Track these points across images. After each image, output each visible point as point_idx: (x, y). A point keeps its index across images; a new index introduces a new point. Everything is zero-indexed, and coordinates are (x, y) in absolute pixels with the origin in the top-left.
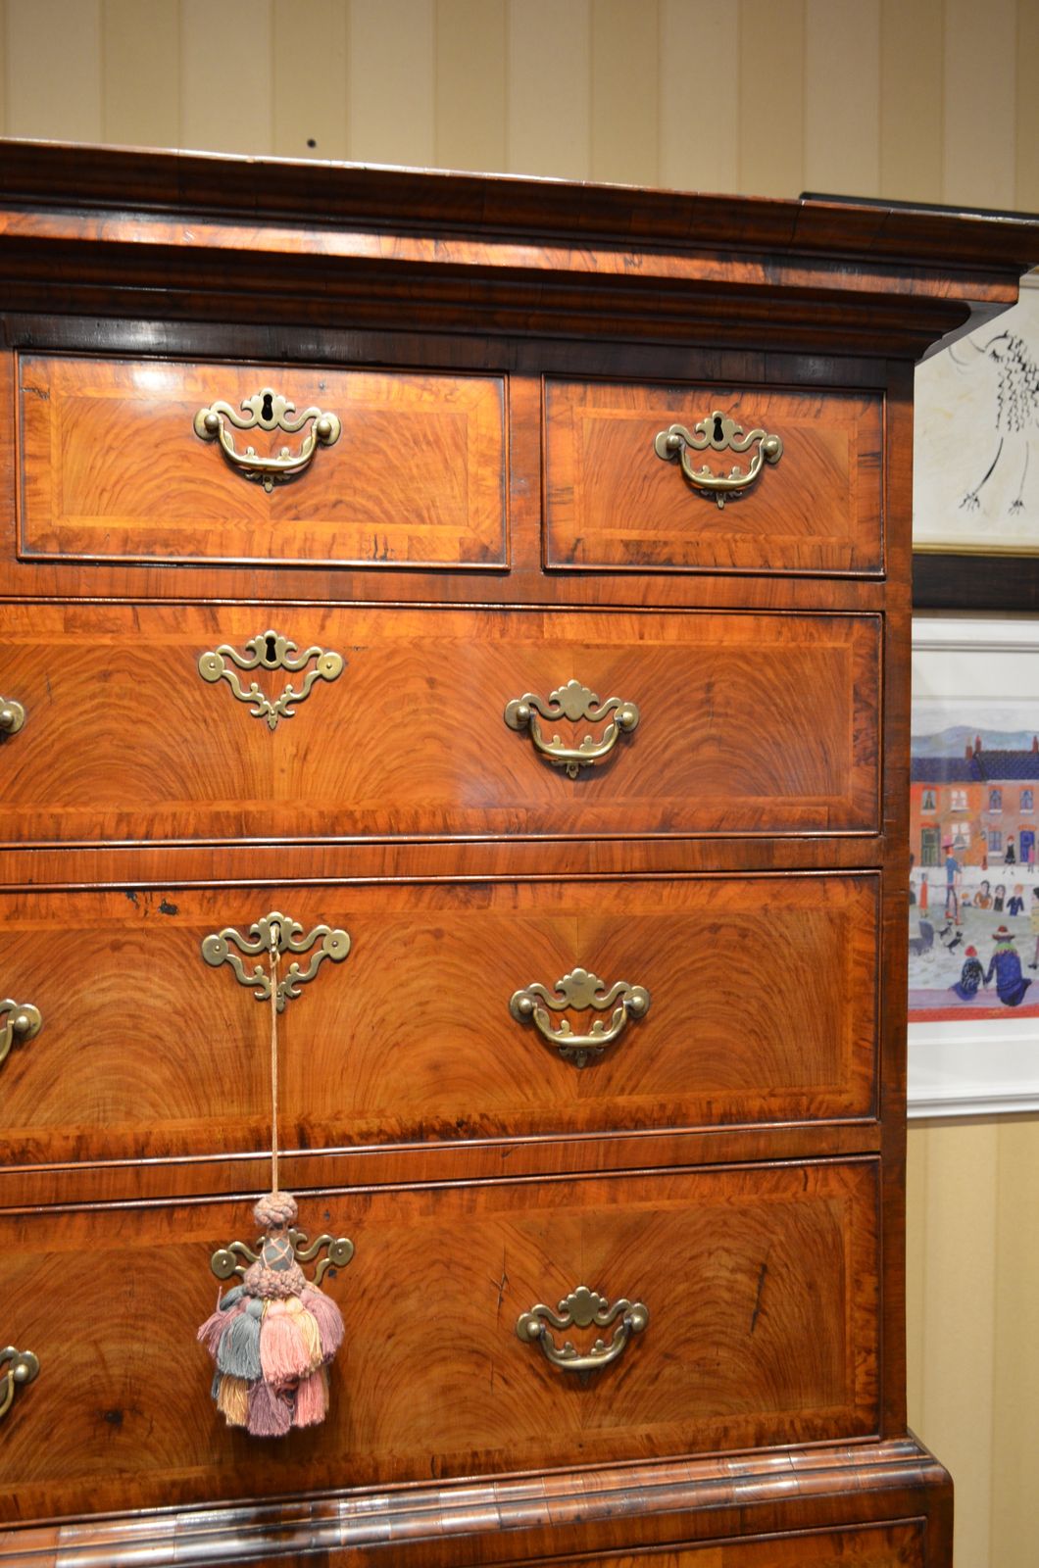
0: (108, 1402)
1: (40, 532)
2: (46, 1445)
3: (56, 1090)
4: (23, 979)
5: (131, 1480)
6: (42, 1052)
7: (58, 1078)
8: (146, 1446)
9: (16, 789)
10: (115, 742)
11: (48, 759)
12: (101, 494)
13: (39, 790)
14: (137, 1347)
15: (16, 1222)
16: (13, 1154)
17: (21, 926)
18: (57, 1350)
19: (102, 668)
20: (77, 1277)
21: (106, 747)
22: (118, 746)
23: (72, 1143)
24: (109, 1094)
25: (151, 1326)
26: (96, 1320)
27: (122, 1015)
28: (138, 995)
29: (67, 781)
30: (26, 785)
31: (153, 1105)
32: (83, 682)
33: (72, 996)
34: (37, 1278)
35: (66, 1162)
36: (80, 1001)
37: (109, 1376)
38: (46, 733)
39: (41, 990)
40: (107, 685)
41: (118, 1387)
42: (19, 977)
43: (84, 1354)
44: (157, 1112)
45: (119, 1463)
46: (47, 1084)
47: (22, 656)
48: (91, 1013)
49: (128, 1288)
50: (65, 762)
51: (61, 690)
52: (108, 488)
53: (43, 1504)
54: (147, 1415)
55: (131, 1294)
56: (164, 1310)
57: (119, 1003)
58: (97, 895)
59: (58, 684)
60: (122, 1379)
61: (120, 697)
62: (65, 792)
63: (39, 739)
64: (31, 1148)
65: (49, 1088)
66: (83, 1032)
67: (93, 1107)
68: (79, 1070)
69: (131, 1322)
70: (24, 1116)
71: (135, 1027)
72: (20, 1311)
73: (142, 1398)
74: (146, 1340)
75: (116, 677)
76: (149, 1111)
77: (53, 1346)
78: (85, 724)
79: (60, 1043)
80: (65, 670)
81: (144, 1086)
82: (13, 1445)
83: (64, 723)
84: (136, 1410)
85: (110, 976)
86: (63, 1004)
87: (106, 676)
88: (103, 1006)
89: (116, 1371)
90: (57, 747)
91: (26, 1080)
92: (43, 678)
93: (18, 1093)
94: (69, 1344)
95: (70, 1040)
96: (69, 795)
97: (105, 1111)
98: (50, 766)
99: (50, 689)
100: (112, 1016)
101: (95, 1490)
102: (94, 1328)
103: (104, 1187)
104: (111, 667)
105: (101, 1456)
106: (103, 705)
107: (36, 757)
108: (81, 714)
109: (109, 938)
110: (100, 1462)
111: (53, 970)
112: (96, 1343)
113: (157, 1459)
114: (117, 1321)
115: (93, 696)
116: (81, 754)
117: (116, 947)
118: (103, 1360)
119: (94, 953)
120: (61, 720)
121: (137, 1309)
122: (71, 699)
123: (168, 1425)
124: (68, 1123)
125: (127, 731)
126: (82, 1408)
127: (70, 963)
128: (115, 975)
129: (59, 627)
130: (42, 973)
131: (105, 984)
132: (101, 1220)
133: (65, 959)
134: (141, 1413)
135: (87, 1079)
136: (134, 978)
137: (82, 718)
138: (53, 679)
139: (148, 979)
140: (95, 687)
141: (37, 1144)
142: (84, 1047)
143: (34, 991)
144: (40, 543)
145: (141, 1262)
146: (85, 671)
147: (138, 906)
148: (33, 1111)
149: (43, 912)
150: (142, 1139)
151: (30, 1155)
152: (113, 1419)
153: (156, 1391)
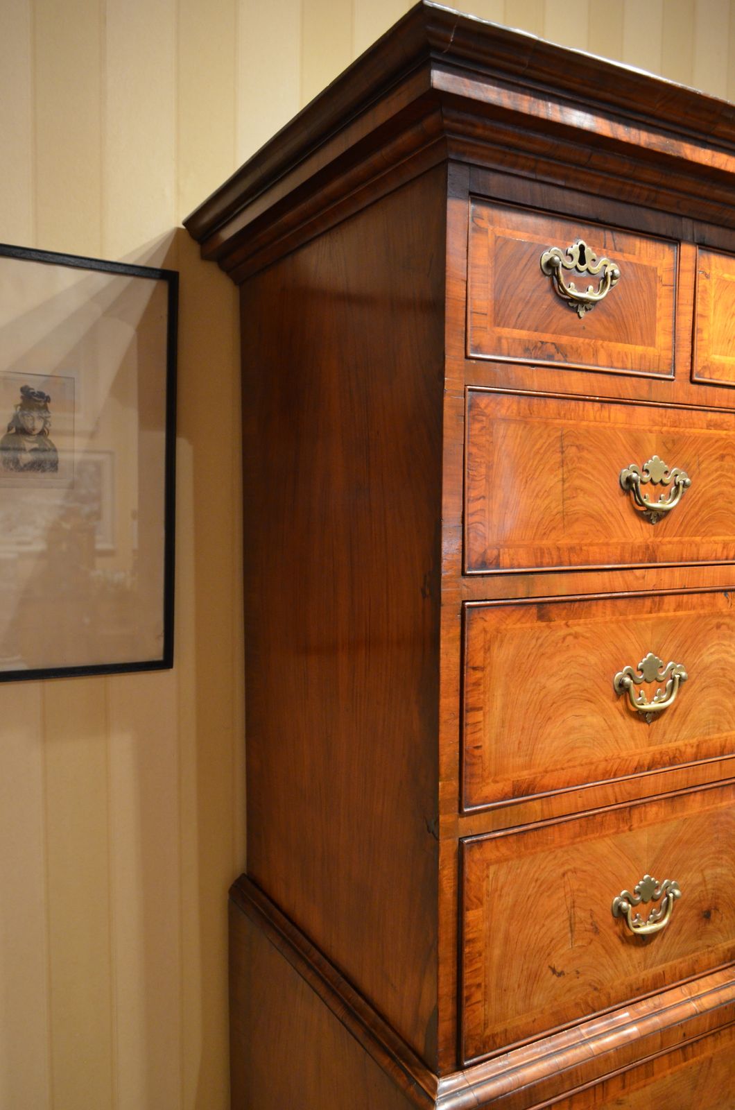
0: (705, 906)
1: (702, 365)
2: (679, 936)
3: (689, 718)
4: (679, 649)
5: (712, 951)
6: (685, 694)
7: (690, 711)
8: (719, 930)
9: (682, 528)
10: (725, 499)
11: (696, 509)
12: (729, 343)
13: (692, 529)
14: (719, 870)
15: (672, 801)
16: (670, 760)
17: (680, 613)
18: (686, 878)
19: (721, 452)
20: (696, 832)
21: (720, 503)
22: (725, 501)
23: (694, 750)
24: (711, 717)
25: (725, 857)
26: (702, 857)
27: (718, 669)
28: (725, 656)
29: (704, 523)
30: (686, 526)
31: (729, 723)
32: (713, 461)
33: (699, 658)
34: (680, 834)
35: (692, 761)
36: (702, 660)
37: (706, 890)
38: (696, 493)
39: (686, 655)
40: (723, 463)
41: (710, 896)
42: (678, 647)
43: (697, 879)
44: (730, 727)
45: (709, 942)
46: (686, 714)
47: (688, 442)
48: (706, 668)
49: (716, 836)
50: (703, 511)
51: (704, 466)
52: (732, 339)
53: (675, 974)
54: (720, 911)
55: (717, 838)
56: (730, 846)
57: (718, 661)
58: (712, 595)
59: (703, 461)
60: (712, 891)
61: (728, 471)
62: (703, 530)
63: (693, 497)
64: (677, 755)
65: (687, 717)
66: (702, 680)
67: (704, 726)
68: (700, 704)
69: (717, 855)
70: (676, 735)
71: (724, 676)
72: (672, 857)
73: (720, 901)
74: (722, 866)
75: (727, 458)
76: (727, 727)
77: (685, 876)
78: (714, 487)
79: (693, 688)
80: (707, 452)
81: (725, 711)
82: (665, 941)
83: (704, 487)
84: (716, 909)
85: (715, 645)
86: (695, 664)
87: (722, 457)
88: (711, 663)
89: (710, 886)
90: (700, 502)
91: (677, 713)
92: (697, 457)
93: (674, 721)
94: (691, 873)
95: (696, 687)
96: (704, 532)
97: (709, 728)
98: (697, 514)
99: (699, 465)
100: (715, 669)
101: (697, 961)
102: (702, 861)
103: (707, 774)
104: (725, 452)
105: (700, 939)
106: (721, 476)
107: (691, 508)
108: (711, 481)
109: (715, 621)
110: (700, 943)
111: (692, 642)
112: (702, 871)
113: (723, 937)
114: (711, 856)
115: (716, 470)
116: (710, 506)
117: (718, 626)
118: (705, 881)
119: (710, 630)
120: (703, 484)
121: (720, 848)
122: (707, 471)
123: (728, 915)
124: (694, 737)
125: (730, 492)
126: (695, 911)
127: (699, 637)
128: (718, 644)
129: (705, 426)
130: (687, 645)
131: (712, 650)
132: (707, 795)
133: (697, 635)
134: (718, 910)
135: (703, 709)
136: (724, 645)
137: (712, 484)
138: (701, 459)
139: (730, 646)
140: (718, 464)
141: (680, 751)
142: (703, 689)
143: (683, 656)
144: (702, 371)
145: (722, 819)
146: (713, 454)
147: (728, 601)
148: (680, 731)
149: (690, 606)
150: (723, 743)
151: (676, 759)
152: (707, 916)
153: (725, 895)
